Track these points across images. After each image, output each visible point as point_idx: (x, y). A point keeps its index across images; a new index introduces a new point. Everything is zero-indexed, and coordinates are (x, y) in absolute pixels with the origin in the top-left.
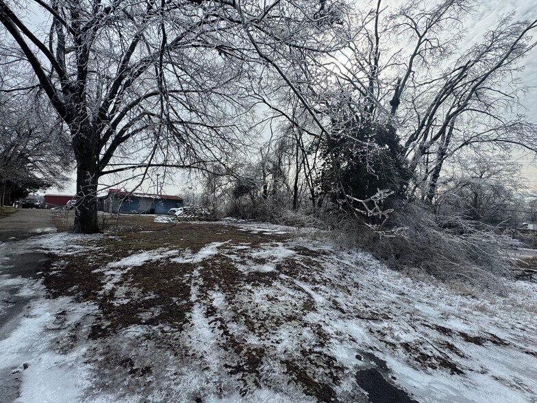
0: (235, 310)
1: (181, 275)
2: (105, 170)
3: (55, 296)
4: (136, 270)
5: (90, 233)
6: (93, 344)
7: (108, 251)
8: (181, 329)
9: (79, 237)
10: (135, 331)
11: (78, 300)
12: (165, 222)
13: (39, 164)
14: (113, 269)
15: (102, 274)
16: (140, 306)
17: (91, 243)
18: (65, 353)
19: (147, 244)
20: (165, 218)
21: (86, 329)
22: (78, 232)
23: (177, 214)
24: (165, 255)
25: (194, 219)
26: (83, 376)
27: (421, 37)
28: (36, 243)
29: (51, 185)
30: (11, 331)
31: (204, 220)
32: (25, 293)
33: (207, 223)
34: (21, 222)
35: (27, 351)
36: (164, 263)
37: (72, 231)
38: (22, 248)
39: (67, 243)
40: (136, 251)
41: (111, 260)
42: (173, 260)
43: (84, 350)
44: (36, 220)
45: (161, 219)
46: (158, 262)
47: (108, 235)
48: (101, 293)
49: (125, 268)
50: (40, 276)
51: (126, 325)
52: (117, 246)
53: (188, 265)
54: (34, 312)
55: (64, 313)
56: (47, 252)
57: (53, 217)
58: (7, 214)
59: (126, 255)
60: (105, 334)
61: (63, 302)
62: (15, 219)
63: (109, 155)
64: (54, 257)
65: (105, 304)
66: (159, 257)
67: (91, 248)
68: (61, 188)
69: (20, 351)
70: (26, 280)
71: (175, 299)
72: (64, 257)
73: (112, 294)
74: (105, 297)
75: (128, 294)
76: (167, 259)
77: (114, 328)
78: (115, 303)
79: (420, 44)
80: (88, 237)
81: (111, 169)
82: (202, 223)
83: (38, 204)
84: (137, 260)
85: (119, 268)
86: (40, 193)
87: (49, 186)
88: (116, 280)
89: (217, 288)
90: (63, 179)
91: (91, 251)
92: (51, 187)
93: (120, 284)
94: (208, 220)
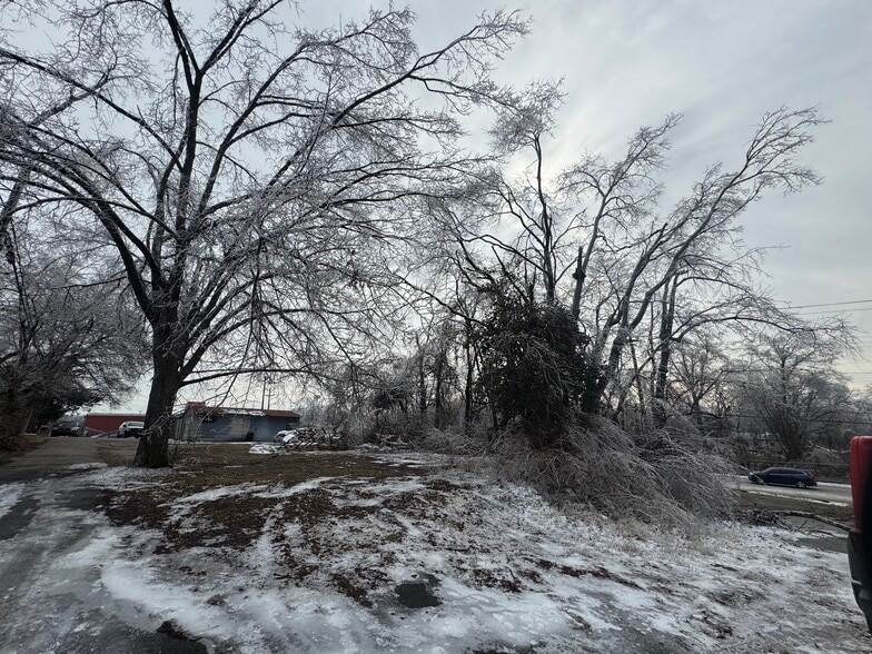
0: (306, 539)
1: (260, 509)
2: (188, 379)
3: (119, 525)
4: (208, 505)
5: (154, 467)
6: (156, 557)
7: (178, 487)
8: (242, 550)
9: (140, 472)
10: (195, 550)
11: (142, 528)
12: (265, 452)
13: (91, 366)
14: (182, 503)
15: (169, 508)
16: (206, 534)
17: (156, 478)
18: (133, 560)
19: (230, 480)
20: (267, 447)
21: (150, 547)
22: (140, 466)
23: (286, 439)
24: (248, 490)
25: (311, 448)
26: (149, 573)
27: (605, 197)
28: (86, 479)
29: (102, 399)
30: (84, 546)
31: (326, 449)
32: (89, 521)
33: (330, 453)
34: (55, 456)
35: (102, 557)
36: (244, 497)
37: (132, 464)
38: (70, 485)
39: (126, 479)
40: (213, 486)
41: (180, 495)
42: (255, 495)
43: (149, 560)
44: (76, 453)
45: (260, 449)
46: (237, 497)
47: (178, 470)
48: (166, 522)
49: (195, 502)
50: (101, 509)
51: (189, 546)
52: (189, 481)
53: (272, 499)
54: (102, 535)
55: (129, 537)
56: (102, 488)
57: (99, 449)
58: (35, 446)
59: (198, 490)
60: (168, 551)
61: (128, 529)
62: (47, 453)
63: (196, 358)
64: (112, 493)
65: (171, 532)
66: (239, 492)
67: (156, 484)
68: (115, 403)
69: (94, 558)
70: (86, 513)
71: (244, 530)
72: (124, 493)
73: (178, 524)
74: (171, 526)
75: (195, 525)
76: (249, 494)
77: (177, 548)
78: (180, 531)
79: (604, 204)
80: (152, 472)
81: (197, 377)
82: (322, 453)
83: (76, 428)
84: (212, 495)
85: (189, 502)
86: (82, 412)
87: (97, 400)
88: (183, 513)
89: (297, 519)
90: (122, 389)
91: (155, 487)
92: (101, 402)
93: (188, 516)
94: (334, 449)
